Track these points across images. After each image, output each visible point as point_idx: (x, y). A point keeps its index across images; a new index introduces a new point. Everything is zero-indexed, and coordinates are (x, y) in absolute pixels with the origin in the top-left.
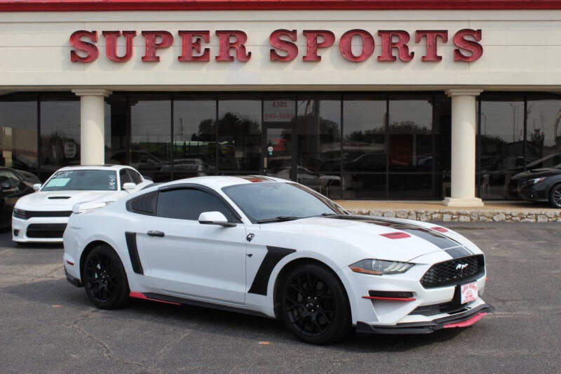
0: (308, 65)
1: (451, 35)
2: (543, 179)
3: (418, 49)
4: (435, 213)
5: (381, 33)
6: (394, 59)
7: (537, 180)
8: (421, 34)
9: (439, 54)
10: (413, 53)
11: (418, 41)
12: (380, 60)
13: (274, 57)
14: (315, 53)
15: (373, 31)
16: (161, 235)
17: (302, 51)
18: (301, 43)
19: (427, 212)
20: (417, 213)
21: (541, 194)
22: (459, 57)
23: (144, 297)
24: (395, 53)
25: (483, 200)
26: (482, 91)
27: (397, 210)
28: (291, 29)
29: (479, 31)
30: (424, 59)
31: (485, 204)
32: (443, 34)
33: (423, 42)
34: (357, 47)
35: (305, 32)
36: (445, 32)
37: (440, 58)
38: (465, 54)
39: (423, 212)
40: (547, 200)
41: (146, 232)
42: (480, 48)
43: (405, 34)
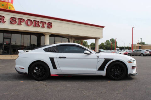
0: (18, 25)
1: (47, 23)
3: (41, 25)
5: (34, 21)
6: (36, 26)
8: (42, 22)
9: (45, 26)
11: (41, 23)
12: (33, 26)
13: (11, 23)
14: (20, 23)
15: (32, 20)
16: (65, 58)
17: (17, 22)
18: (17, 20)
22: (48, 27)
23: (57, 75)
24: (36, 25)
26: (51, 34)
28: (15, 17)
29: (52, 23)
30: (42, 27)
32: (45, 23)
33: (42, 24)
34: (29, 23)
35: (18, 19)
36: (46, 22)
37: (45, 27)
38: (49, 27)
41: (58, 57)
42: (52, 26)
43: (39, 22)
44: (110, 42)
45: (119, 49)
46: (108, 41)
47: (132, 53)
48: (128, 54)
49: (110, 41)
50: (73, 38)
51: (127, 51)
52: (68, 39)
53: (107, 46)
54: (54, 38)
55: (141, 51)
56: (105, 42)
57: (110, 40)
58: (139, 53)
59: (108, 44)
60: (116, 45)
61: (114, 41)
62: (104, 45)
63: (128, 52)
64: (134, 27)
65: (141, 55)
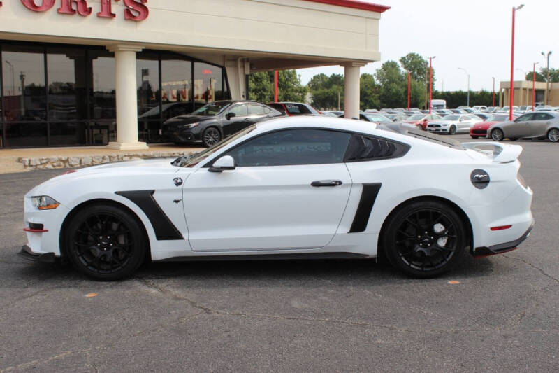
2: (197, 123)
3: (94, 5)
4: (125, 156)
6: (73, 12)
7: (193, 125)
9: (113, 12)
10: (91, 8)
19: (118, 156)
20: (110, 157)
21: (197, 136)
24: (74, 7)
25: (147, 143)
26: (144, 48)
27: (93, 155)
30: (99, 15)
31: (150, 146)
37: (114, 16)
38: (134, 13)
39: (115, 155)
40: (201, 141)
42: (146, 10)
44: (403, 70)
45: (443, 102)
46: (393, 65)
47: (507, 128)
48: (489, 130)
49: (400, 64)
50: (243, 61)
51: (484, 117)
52: (220, 70)
53: (388, 90)
54: (157, 62)
56: (378, 71)
57: (403, 60)
58: (541, 128)
59: (392, 81)
60: (430, 86)
61: (418, 66)
62: (373, 85)
63: (489, 121)
64: (522, 6)
65: (549, 137)
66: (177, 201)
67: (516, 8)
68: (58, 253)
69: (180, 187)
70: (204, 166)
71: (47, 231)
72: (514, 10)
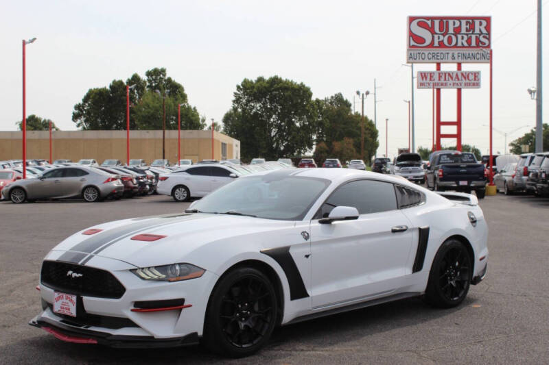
55: (82, 173)
64: (35, 39)
65: (85, 197)
66: (307, 256)
67: (27, 40)
68: (200, 333)
69: (309, 241)
70: (313, 218)
71: (190, 306)
72: (24, 43)
